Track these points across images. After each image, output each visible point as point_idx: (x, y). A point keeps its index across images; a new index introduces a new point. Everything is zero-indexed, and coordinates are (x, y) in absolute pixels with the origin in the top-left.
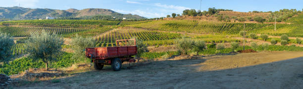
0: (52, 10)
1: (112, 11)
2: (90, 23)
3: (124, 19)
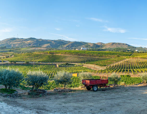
0: (86, 43)
1: (128, 45)
2: (110, 54)
3: (136, 50)
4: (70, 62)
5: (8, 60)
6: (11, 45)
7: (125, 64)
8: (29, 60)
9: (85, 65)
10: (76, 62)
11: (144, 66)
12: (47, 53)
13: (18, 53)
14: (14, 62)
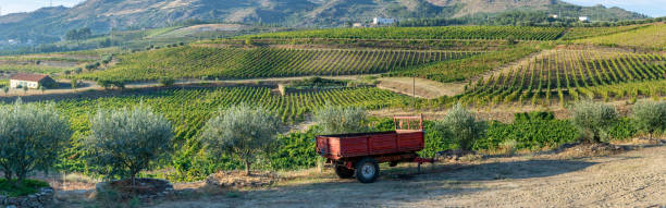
4: (328, 74)
5: (96, 79)
6: (109, 20)
7: (535, 71)
8: (174, 73)
9: (387, 83)
10: (352, 73)
11: (611, 75)
12: (244, 43)
13: (133, 51)
14: (116, 83)
